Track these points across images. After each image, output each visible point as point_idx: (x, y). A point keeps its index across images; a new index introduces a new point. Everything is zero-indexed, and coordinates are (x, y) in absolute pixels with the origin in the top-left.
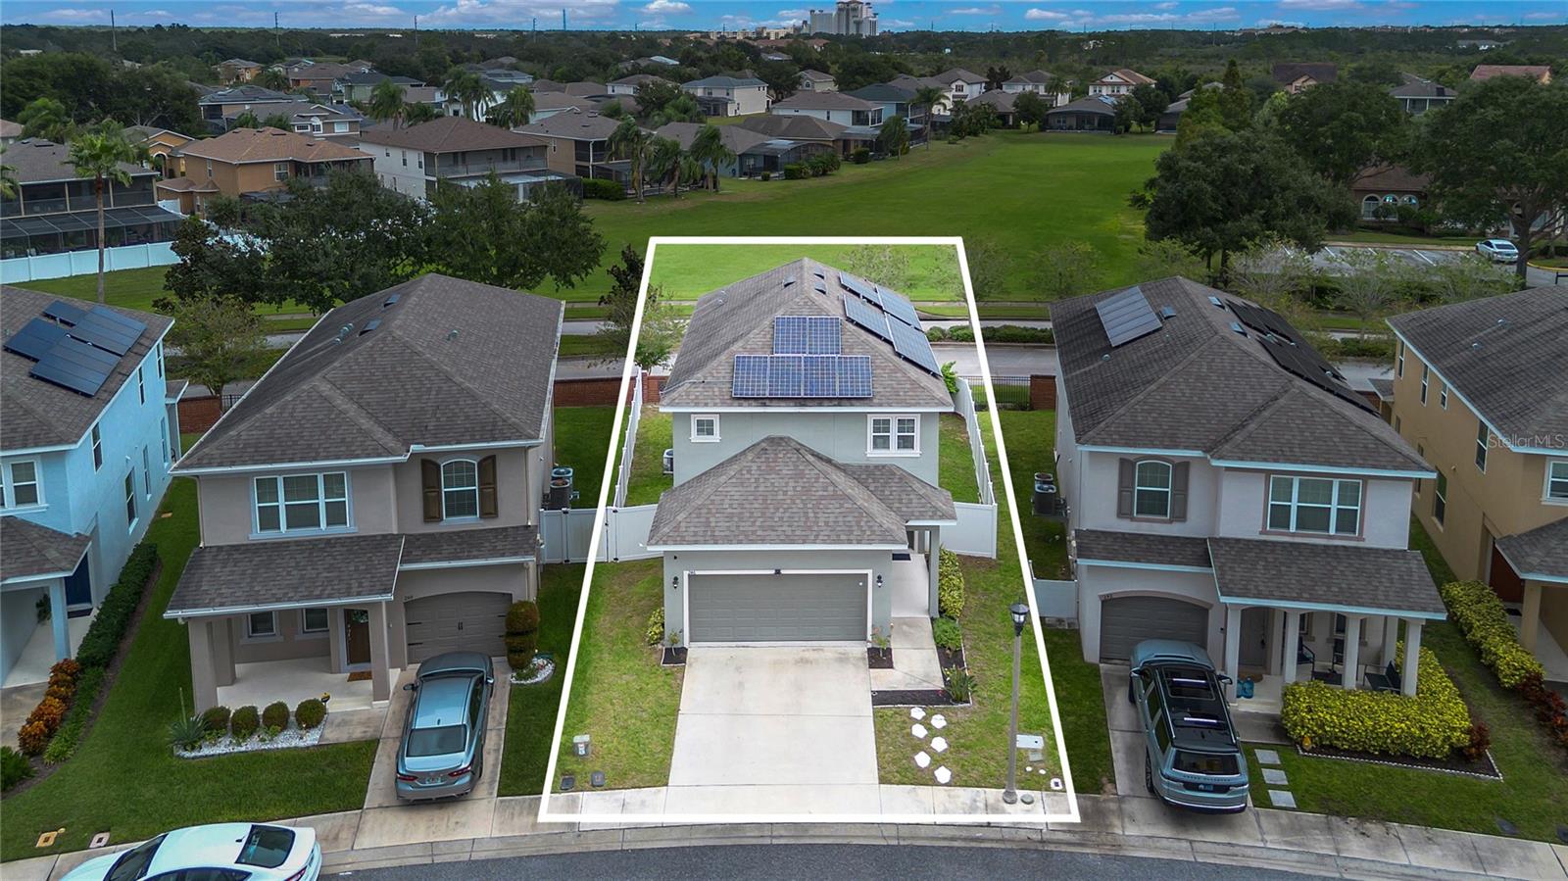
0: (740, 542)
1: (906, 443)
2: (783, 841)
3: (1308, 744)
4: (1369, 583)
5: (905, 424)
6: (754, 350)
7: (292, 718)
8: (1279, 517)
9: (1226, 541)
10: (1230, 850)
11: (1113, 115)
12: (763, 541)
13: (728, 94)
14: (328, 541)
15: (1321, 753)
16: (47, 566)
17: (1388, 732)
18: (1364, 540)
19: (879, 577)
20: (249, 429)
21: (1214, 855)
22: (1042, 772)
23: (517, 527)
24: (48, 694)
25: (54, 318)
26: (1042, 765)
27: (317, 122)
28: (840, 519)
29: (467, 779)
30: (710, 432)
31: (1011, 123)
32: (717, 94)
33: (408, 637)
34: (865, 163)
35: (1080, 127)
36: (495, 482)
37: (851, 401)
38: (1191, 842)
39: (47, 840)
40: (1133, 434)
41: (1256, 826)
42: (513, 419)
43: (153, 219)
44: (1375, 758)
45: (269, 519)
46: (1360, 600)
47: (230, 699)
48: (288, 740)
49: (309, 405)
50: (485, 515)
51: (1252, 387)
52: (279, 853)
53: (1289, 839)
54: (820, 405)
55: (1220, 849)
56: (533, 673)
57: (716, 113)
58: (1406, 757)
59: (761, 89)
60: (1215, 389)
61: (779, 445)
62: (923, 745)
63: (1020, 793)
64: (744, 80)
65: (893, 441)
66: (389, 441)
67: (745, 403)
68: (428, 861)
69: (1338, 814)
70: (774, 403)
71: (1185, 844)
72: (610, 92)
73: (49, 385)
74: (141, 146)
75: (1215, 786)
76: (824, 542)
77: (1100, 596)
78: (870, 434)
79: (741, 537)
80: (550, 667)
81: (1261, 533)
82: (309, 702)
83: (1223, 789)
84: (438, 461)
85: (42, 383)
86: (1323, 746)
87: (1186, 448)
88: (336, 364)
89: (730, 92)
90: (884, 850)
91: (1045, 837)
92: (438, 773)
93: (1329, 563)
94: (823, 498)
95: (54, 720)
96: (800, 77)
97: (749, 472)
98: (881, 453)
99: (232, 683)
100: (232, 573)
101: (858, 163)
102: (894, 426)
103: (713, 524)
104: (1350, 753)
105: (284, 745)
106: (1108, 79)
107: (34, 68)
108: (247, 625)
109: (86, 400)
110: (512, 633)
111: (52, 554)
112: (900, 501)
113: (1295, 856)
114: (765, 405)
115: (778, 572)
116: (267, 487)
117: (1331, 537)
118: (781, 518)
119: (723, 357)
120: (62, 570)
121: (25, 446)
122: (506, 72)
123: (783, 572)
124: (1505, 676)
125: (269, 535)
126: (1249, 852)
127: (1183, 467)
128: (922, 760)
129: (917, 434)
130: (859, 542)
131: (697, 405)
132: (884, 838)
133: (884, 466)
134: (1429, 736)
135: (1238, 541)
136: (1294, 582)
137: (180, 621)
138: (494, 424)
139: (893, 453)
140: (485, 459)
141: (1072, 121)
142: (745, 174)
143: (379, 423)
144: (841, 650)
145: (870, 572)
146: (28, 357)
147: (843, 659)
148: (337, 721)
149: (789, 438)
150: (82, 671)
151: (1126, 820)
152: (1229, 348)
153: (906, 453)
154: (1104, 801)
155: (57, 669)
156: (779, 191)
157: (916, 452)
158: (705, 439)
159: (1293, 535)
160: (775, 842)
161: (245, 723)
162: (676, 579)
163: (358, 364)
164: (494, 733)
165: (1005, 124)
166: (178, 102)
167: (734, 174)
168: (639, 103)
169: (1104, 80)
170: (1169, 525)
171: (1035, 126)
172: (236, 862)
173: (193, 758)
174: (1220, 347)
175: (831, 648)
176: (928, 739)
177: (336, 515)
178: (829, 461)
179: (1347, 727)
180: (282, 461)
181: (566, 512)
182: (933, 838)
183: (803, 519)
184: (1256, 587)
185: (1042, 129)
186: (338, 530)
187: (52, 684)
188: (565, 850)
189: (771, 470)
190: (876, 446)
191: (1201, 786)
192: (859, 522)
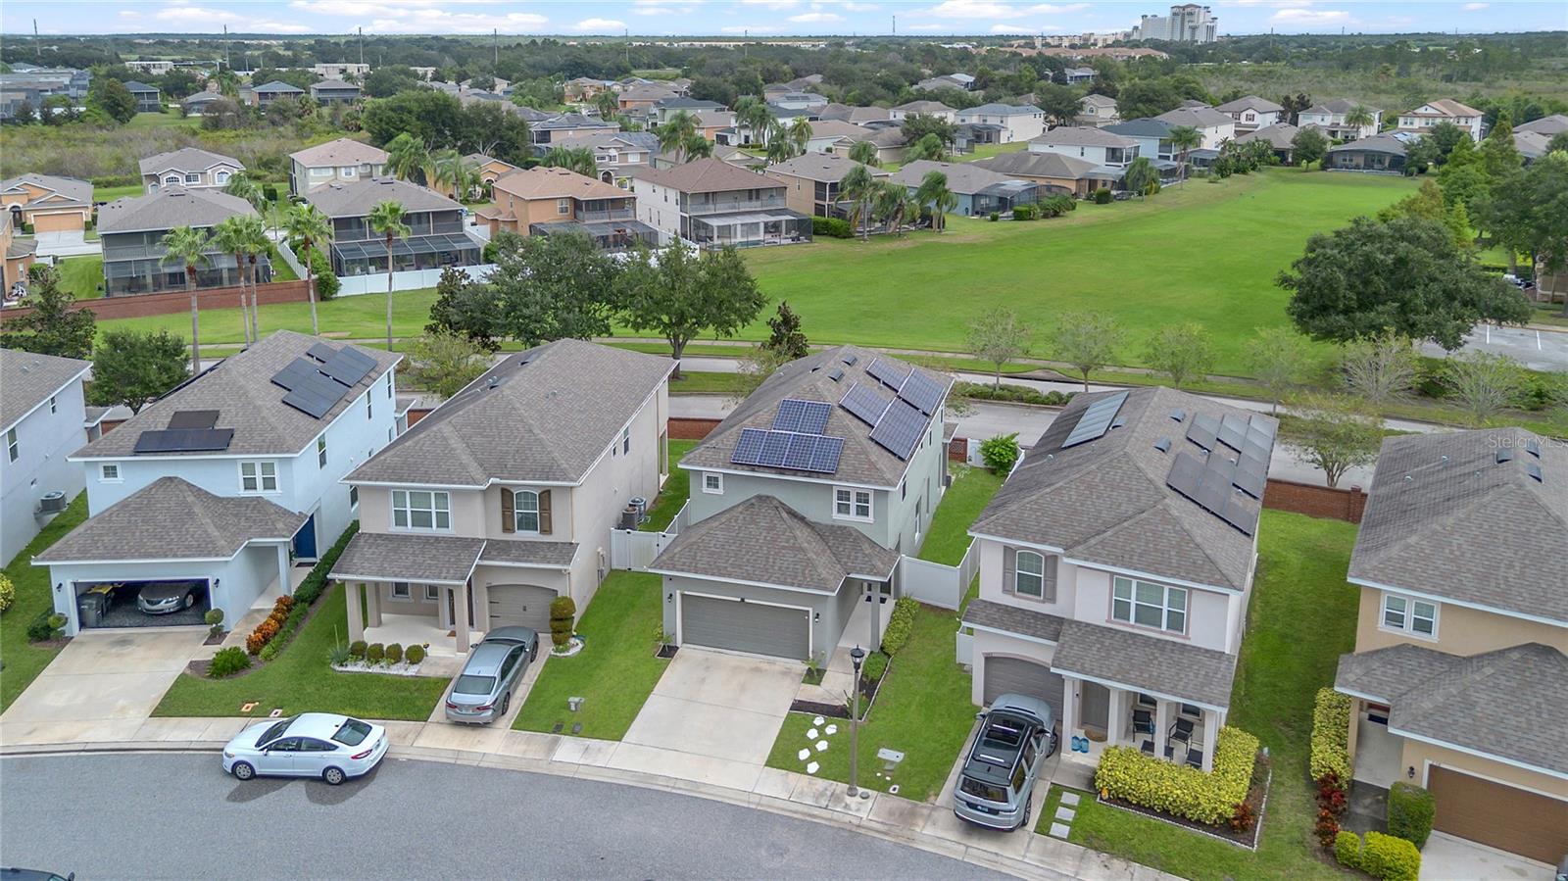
0: (713, 574)
1: (863, 511)
2: (679, 792)
3: (1105, 795)
4: (1178, 674)
5: (862, 497)
6: (759, 425)
7: (404, 656)
8: (1121, 610)
9: (1078, 623)
10: (996, 858)
11: (1404, 155)
12: (729, 576)
13: (1002, 122)
14: (437, 538)
15: (1114, 804)
16: (275, 533)
17: (1167, 796)
18: (1189, 639)
19: (818, 615)
20: (392, 456)
21: (979, 859)
22: (888, 778)
23: (565, 543)
24: (271, 617)
25: (312, 357)
26: (890, 774)
27: (613, 152)
28: (791, 566)
29: (490, 712)
30: (717, 487)
31: (1290, 160)
32: (992, 121)
33: (490, 612)
34: (1106, 203)
35: (1368, 166)
36: (550, 509)
37: (818, 474)
38: (968, 847)
39: (248, 708)
40: (1015, 527)
41: (1026, 845)
42: (565, 465)
43: (458, 246)
44: (1157, 815)
45: (400, 519)
46: (1162, 687)
47: (371, 637)
48: (399, 670)
49: (434, 442)
50: (543, 532)
51: (1130, 500)
52: (359, 735)
53: (1044, 859)
54: (795, 475)
55: (987, 856)
56: (567, 650)
57: (989, 140)
58: (1182, 819)
59: (1038, 116)
60: (1098, 498)
61: (765, 501)
62: (810, 745)
63: (860, 790)
64: (1018, 108)
65: (853, 509)
66: (477, 472)
67: (740, 467)
68: (453, 762)
69: (1096, 849)
70: (761, 469)
71: (963, 848)
72: (892, 118)
73: (293, 409)
74: (475, 173)
75: (989, 809)
76: (774, 582)
77: (983, 654)
78: (835, 501)
79: (715, 571)
80: (581, 646)
81: (1107, 621)
82: (414, 646)
83: (995, 812)
84: (512, 490)
85: (289, 407)
86: (1119, 798)
87: (1051, 544)
88: (460, 413)
89: (1004, 119)
90: (743, 810)
91: (862, 823)
92: (470, 706)
93: (1153, 653)
94: (784, 548)
95: (268, 634)
96: (1083, 103)
97: (736, 521)
98: (843, 517)
99: (378, 626)
100: (373, 553)
101: (1098, 203)
102: (853, 497)
103: (698, 558)
104: (1139, 807)
105: (395, 673)
106: (1421, 110)
107: (403, 104)
108: (392, 590)
109: (316, 420)
110: (555, 619)
111: (280, 525)
112: (849, 557)
113: (1041, 872)
114: (753, 470)
115: (743, 600)
116: (399, 495)
117: (1162, 633)
118: (748, 560)
119: (735, 428)
120: (284, 537)
121: (268, 452)
122: (804, 95)
123: (746, 600)
124: (1314, 772)
125: (400, 530)
126: (1007, 862)
127: (1053, 559)
128: (804, 754)
129: (871, 505)
130: (799, 586)
131: (704, 465)
132: (749, 802)
133: (845, 528)
134: (1199, 804)
135: (1088, 625)
136: (1115, 664)
137: (337, 581)
138: (551, 467)
139: (852, 518)
140: (544, 492)
141: (1361, 161)
142: (977, 213)
143: (476, 459)
144: (788, 666)
145: (810, 609)
146: (285, 388)
147: (786, 673)
148: (432, 662)
149: (774, 498)
150: (295, 604)
151: (929, 823)
152: (1127, 462)
153: (862, 519)
154: (922, 807)
155: (280, 601)
156: (1000, 233)
157: (870, 519)
158: (712, 491)
159: (1132, 626)
160: (674, 791)
161: (376, 654)
162: (671, 595)
163: (474, 413)
164: (525, 686)
165: (1283, 161)
166: (511, 133)
167: (967, 213)
168: (904, 135)
169: (1416, 111)
170: (1042, 605)
171: (1316, 164)
172: (332, 739)
173: (341, 672)
174: (1119, 461)
175: (782, 663)
176: (816, 740)
177: (443, 521)
178: (802, 519)
179: (1136, 786)
180: (406, 481)
181: (629, 533)
182: (783, 810)
183: (764, 563)
184: (1082, 664)
185: (1324, 168)
186: (443, 532)
187: (276, 610)
188: (539, 771)
189: (754, 521)
190: (839, 511)
191: (979, 807)
192: (805, 570)
